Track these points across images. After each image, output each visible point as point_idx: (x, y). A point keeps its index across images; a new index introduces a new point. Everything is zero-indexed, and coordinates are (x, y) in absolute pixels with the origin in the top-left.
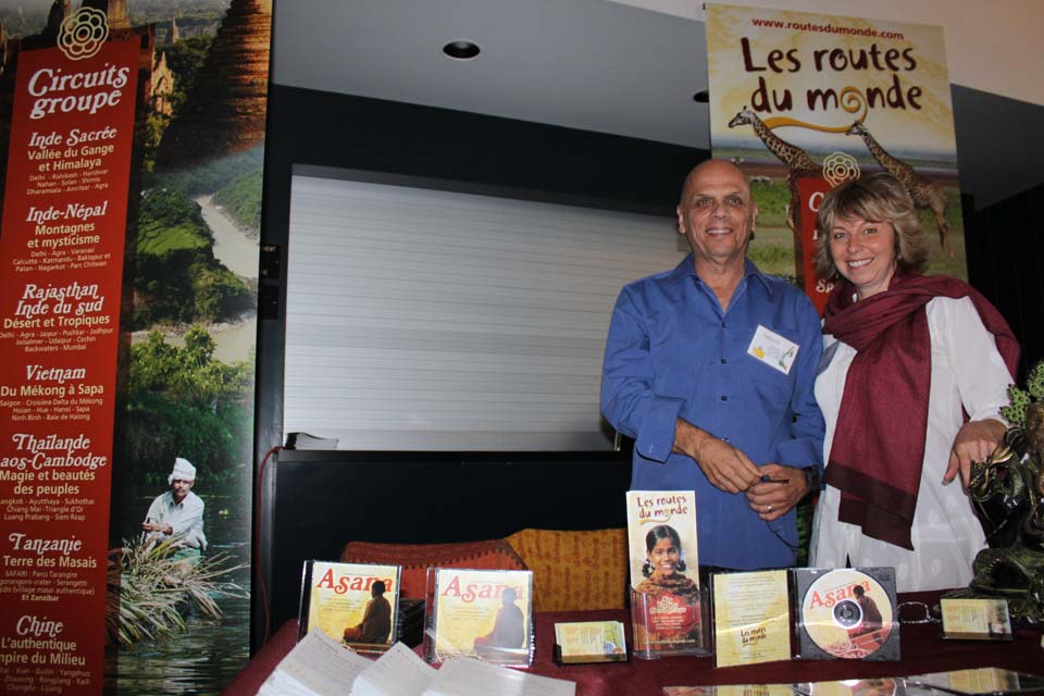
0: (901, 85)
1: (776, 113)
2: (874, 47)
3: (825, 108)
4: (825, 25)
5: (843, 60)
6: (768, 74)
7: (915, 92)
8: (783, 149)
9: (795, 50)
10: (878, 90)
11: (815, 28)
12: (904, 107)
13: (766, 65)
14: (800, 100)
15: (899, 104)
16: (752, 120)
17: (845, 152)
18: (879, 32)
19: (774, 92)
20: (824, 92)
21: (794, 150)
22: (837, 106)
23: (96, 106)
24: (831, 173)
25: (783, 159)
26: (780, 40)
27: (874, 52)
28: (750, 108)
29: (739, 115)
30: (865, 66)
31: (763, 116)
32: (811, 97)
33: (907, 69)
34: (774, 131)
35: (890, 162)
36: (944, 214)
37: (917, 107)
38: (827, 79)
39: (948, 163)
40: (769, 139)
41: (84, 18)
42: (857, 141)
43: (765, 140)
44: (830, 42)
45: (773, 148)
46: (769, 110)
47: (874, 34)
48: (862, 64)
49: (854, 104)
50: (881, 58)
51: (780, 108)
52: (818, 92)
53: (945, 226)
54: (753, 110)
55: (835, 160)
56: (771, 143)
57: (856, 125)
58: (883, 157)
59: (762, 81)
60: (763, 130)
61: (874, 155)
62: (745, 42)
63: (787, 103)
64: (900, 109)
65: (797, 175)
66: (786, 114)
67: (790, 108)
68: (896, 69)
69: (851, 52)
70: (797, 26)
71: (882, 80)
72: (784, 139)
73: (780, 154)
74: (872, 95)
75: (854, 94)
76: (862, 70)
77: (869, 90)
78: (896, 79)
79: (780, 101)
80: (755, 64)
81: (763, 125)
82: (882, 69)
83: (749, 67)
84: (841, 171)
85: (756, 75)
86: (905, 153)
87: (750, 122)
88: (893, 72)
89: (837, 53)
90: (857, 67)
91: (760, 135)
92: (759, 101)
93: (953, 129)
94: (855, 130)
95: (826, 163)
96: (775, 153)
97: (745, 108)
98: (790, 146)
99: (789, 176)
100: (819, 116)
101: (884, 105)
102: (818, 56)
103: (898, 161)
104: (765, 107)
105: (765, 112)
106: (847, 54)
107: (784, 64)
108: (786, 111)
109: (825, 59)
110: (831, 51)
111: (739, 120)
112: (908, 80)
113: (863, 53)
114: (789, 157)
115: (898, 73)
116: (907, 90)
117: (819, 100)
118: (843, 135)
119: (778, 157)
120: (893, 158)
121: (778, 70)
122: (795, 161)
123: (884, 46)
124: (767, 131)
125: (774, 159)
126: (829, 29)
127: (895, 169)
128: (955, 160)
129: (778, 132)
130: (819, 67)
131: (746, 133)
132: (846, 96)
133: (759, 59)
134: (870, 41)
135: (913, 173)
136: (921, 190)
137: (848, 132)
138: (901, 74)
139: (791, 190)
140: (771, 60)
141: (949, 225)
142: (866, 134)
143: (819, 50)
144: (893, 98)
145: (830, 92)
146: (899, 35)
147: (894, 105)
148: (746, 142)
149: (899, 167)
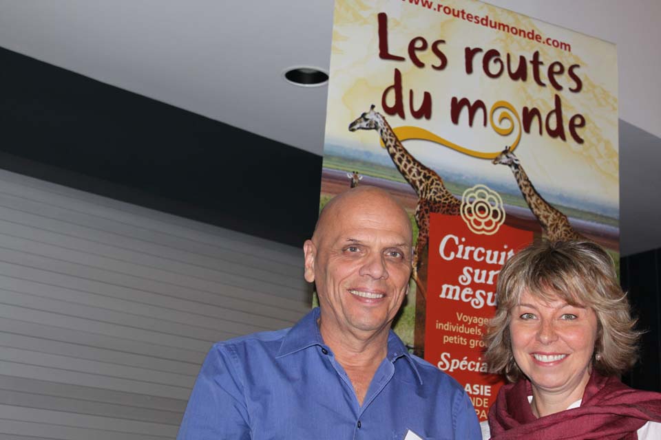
0: (563, 109)
1: (410, 121)
2: (536, 55)
3: (471, 124)
4: (482, 15)
5: (499, 64)
6: (407, 67)
7: (578, 121)
8: (414, 170)
9: (443, 42)
10: (535, 112)
11: (469, 17)
12: (564, 138)
13: (406, 55)
14: (441, 108)
15: (558, 133)
16: (380, 125)
17: (489, 185)
18: (544, 38)
19: (411, 92)
20: (472, 103)
21: (428, 173)
22: (485, 124)
24: (470, 211)
25: (413, 184)
26: (425, 24)
27: (536, 62)
28: (379, 108)
29: (364, 115)
30: (524, 79)
31: (395, 121)
32: (457, 106)
33: (571, 90)
34: (406, 145)
35: (543, 207)
37: (580, 141)
38: (476, 86)
39: (607, 218)
40: (398, 155)
42: (505, 174)
43: (392, 155)
44: (486, 39)
45: (402, 167)
46: (402, 116)
47: (538, 38)
48: (520, 74)
49: (506, 125)
50: (544, 71)
51: (417, 115)
52: (465, 102)
55: (475, 195)
56: (400, 160)
57: (505, 152)
58: (534, 198)
59: (398, 75)
60: (393, 141)
61: (524, 195)
62: (382, 19)
63: (425, 111)
64: (559, 139)
65: (429, 207)
66: (422, 123)
67: (428, 117)
68: (559, 88)
69: (508, 56)
70: (449, 11)
71: (542, 99)
72: (417, 158)
73: (410, 177)
74: (529, 115)
75: (510, 113)
76: (520, 81)
77: (525, 109)
78: (558, 100)
79: (417, 106)
80: (391, 52)
81: (393, 134)
82: (543, 85)
83: (384, 54)
84: (482, 210)
85: (393, 65)
86: (561, 197)
87: (376, 128)
88: (556, 92)
89: (492, 54)
90: (514, 77)
91: (388, 148)
92: (391, 102)
93: (617, 175)
94: (504, 159)
95: (465, 197)
96: (404, 173)
97: (373, 107)
98: (424, 168)
99: (418, 208)
100: (463, 134)
101: (541, 132)
102: (470, 54)
103: (551, 207)
104: (398, 110)
105: (397, 117)
106: (504, 59)
107: (427, 57)
108: (424, 119)
109: (478, 60)
110: (485, 51)
111: (362, 123)
112: (573, 105)
113: (522, 59)
114: (421, 182)
115: (560, 94)
116: (569, 118)
117: (465, 111)
118: (490, 163)
119: (408, 180)
120: (546, 202)
121: (420, 65)
122: (427, 189)
123: (549, 56)
124: (397, 143)
125: (401, 182)
126: (485, 21)
127: (546, 217)
128: (616, 215)
129: (411, 147)
130: (469, 69)
131: (371, 141)
132: (499, 113)
133: (398, 46)
134: (535, 46)
135: (567, 225)
137: (496, 160)
138: (565, 95)
139: (419, 227)
140: (412, 49)
142: (517, 166)
143: (472, 48)
144: (553, 125)
145: (479, 104)
146: (566, 45)
147: (553, 134)
148: (368, 154)
149: (552, 215)
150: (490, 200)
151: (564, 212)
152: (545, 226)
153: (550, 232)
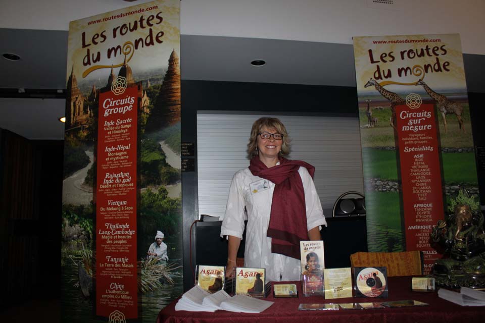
0: (440, 62)
1: (384, 80)
2: (427, 47)
3: (406, 75)
4: (405, 40)
5: (413, 54)
6: (381, 64)
7: (446, 64)
8: (388, 94)
9: (392, 52)
10: (429, 65)
11: (400, 42)
12: (441, 71)
13: (380, 60)
14: (395, 73)
15: (439, 70)
16: (375, 83)
17: (415, 93)
18: (429, 40)
19: (383, 71)
20: (405, 68)
21: (393, 94)
22: (411, 74)
23: (124, 111)
24: (409, 102)
25: (388, 98)
26: (385, 49)
27: (427, 49)
28: (373, 79)
29: (369, 82)
30: (423, 55)
31: (379, 81)
32: (400, 71)
33: (442, 54)
34: (384, 87)
36: (461, 115)
37: (448, 70)
38: (407, 63)
39: (463, 93)
40: (382, 91)
41: (119, 80)
42: (420, 88)
43: (380, 92)
44: (407, 47)
45: (383, 94)
46: (382, 79)
47: (427, 41)
48: (422, 54)
49: (419, 72)
50: (431, 51)
51: (386, 77)
52: (403, 69)
53: (461, 120)
54: (375, 79)
55: (411, 97)
56: (383, 92)
57: (420, 81)
58: (432, 93)
59: (378, 67)
60: (379, 87)
61: (428, 93)
62: (370, 51)
63: (389, 75)
64: (439, 72)
65: (394, 104)
66: (389, 79)
67: (390, 77)
68: (437, 55)
69: (417, 50)
70: (393, 42)
71: (431, 60)
73: (387, 96)
74: (426, 68)
75: (418, 68)
76: (422, 57)
77: (425, 65)
78: (437, 59)
79: (386, 74)
80: (375, 60)
81: (379, 85)
82: (431, 56)
83: (372, 62)
84: (413, 101)
85: (375, 65)
86: (443, 91)
87: (373, 85)
88: (436, 57)
89: (411, 51)
90: (419, 56)
91: (378, 90)
92: (377, 75)
93: (465, 78)
94: (419, 83)
95: (407, 98)
96: (384, 96)
97: (371, 79)
98: (391, 93)
99: (391, 105)
100: (404, 79)
101: (432, 71)
102: (402, 53)
103: (439, 95)
104: (380, 77)
105: (380, 80)
106: (415, 51)
107: (388, 59)
108: (389, 78)
109: (405, 55)
110: (408, 50)
111: (369, 84)
112: (443, 59)
113: (422, 50)
114: (391, 97)
115: (438, 57)
116: (443, 64)
117: (403, 72)
118: (414, 86)
119: (386, 97)
120: (437, 94)
121: (385, 61)
122: (393, 99)
123: (432, 46)
124: (381, 87)
125: (384, 99)
126: (407, 41)
127: (437, 98)
128: (466, 91)
129: (385, 87)
130: (403, 58)
131: (372, 89)
132: (415, 69)
133: (376, 57)
134: (427, 44)
135: (446, 99)
136: (450, 106)
137: (416, 84)
138: (440, 57)
139: (392, 111)
140: (382, 58)
141: (463, 119)
142: (424, 84)
143: (403, 51)
144: (436, 67)
145: (408, 68)
146: (438, 40)
147: (437, 71)
148: (372, 93)
149: (439, 97)
150: (412, 97)
151: (444, 95)
152: (437, 101)
153: (440, 103)
